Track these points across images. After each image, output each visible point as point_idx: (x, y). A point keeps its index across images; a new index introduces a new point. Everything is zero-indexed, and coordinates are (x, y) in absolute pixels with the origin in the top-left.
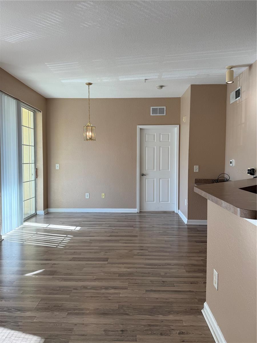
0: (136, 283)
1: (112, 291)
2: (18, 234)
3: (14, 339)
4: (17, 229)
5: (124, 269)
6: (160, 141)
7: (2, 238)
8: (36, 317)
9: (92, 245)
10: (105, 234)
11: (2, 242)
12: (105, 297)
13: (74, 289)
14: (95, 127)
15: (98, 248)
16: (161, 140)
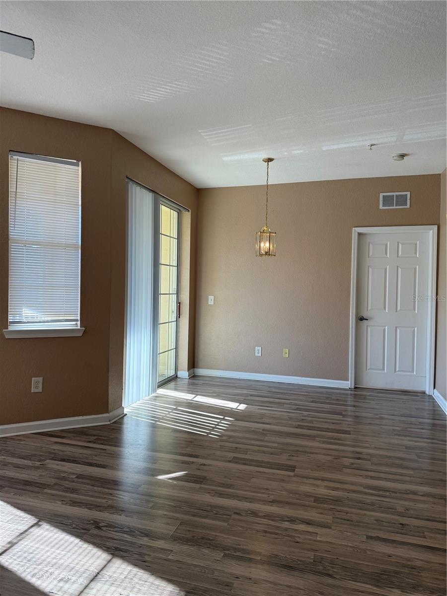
0: (348, 520)
1: (302, 527)
2: (148, 407)
3: (137, 583)
4: (147, 398)
5: (325, 489)
6: (398, 256)
7: (125, 413)
8: (172, 551)
9: (266, 438)
10: (290, 422)
11: (123, 419)
12: (289, 536)
13: (235, 513)
14: (275, 233)
15: (276, 445)
16: (400, 253)
